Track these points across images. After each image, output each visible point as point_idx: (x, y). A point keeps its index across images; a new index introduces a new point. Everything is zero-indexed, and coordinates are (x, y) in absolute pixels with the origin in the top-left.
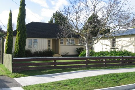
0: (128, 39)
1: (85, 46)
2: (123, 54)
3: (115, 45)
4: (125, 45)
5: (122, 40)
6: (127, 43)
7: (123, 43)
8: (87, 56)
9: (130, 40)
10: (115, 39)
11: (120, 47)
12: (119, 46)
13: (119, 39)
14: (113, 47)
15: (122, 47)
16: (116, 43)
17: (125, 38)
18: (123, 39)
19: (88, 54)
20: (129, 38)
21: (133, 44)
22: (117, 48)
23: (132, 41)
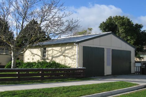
0: (58, 48)
1: (11, 56)
2: (50, 66)
3: (46, 55)
4: (56, 55)
5: (53, 50)
6: (58, 53)
7: (54, 53)
8: (12, 68)
9: (60, 50)
10: (46, 48)
11: (50, 58)
12: (50, 56)
13: (50, 49)
14: (44, 58)
15: (53, 57)
16: (47, 52)
17: (56, 48)
18: (54, 48)
19: (13, 65)
20: (60, 48)
21: (64, 54)
22: (48, 59)
23: (63, 51)
